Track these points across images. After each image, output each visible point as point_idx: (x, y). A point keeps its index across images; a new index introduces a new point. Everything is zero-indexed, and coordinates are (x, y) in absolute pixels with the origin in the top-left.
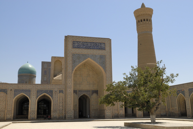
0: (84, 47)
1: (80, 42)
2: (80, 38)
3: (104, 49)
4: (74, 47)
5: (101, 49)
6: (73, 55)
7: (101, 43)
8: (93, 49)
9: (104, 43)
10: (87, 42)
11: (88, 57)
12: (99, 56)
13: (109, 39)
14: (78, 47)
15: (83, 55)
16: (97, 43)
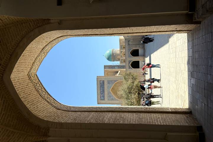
4: (104, 100)
6: (108, 100)
7: (100, 83)
10: (100, 92)
11: (109, 91)
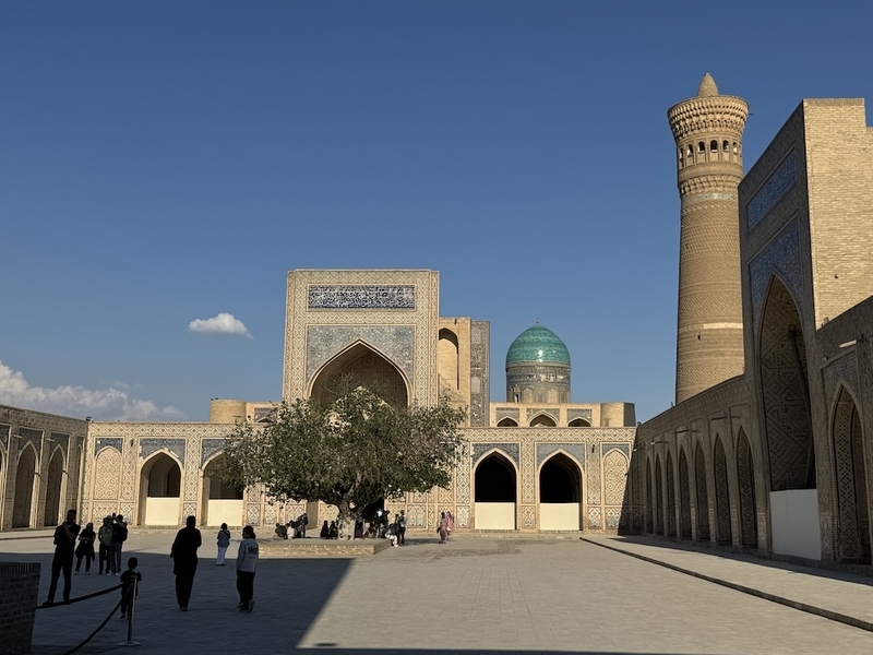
0: (346, 304)
1: (331, 288)
2: (334, 274)
3: (410, 306)
4: (312, 306)
5: (402, 307)
7: (400, 288)
8: (373, 307)
9: (413, 288)
10: (353, 288)
11: (358, 336)
12: (393, 330)
14: (327, 306)
16: (388, 287)
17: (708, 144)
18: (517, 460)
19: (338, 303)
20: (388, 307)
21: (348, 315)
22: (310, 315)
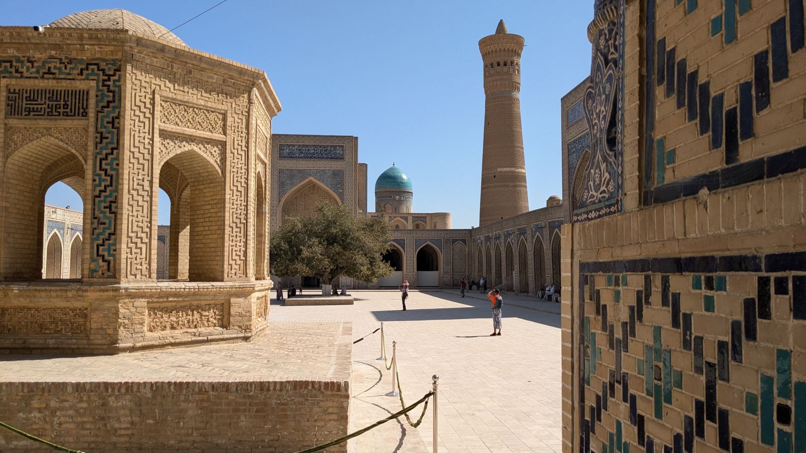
0: (302, 155)
1: (293, 146)
2: (294, 137)
3: (342, 158)
4: (281, 156)
5: (336, 158)
6: (281, 171)
7: (335, 147)
8: (319, 158)
9: (343, 146)
11: (310, 175)
12: (331, 172)
13: (352, 137)
14: (291, 156)
15: (300, 171)
16: (328, 146)
17: (502, 63)
18: (403, 248)
19: (297, 155)
20: (327, 158)
21: (304, 162)
22: (280, 162)
